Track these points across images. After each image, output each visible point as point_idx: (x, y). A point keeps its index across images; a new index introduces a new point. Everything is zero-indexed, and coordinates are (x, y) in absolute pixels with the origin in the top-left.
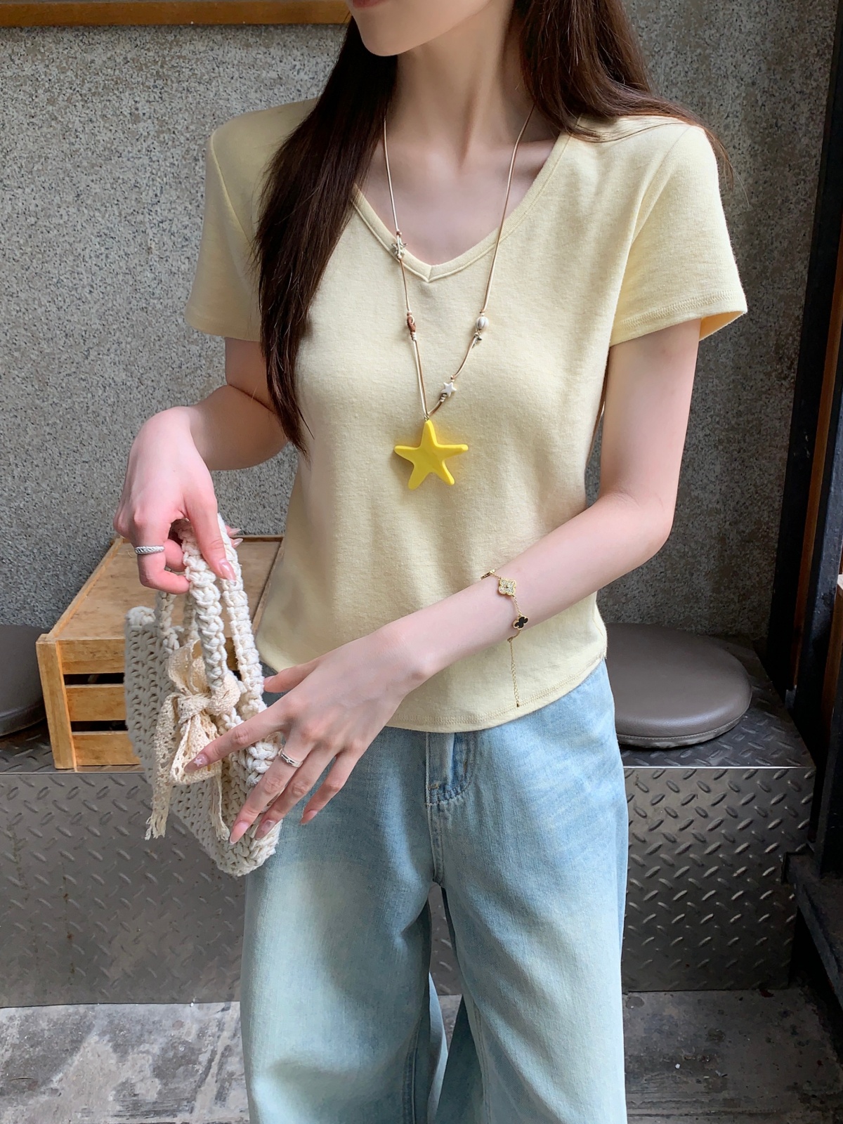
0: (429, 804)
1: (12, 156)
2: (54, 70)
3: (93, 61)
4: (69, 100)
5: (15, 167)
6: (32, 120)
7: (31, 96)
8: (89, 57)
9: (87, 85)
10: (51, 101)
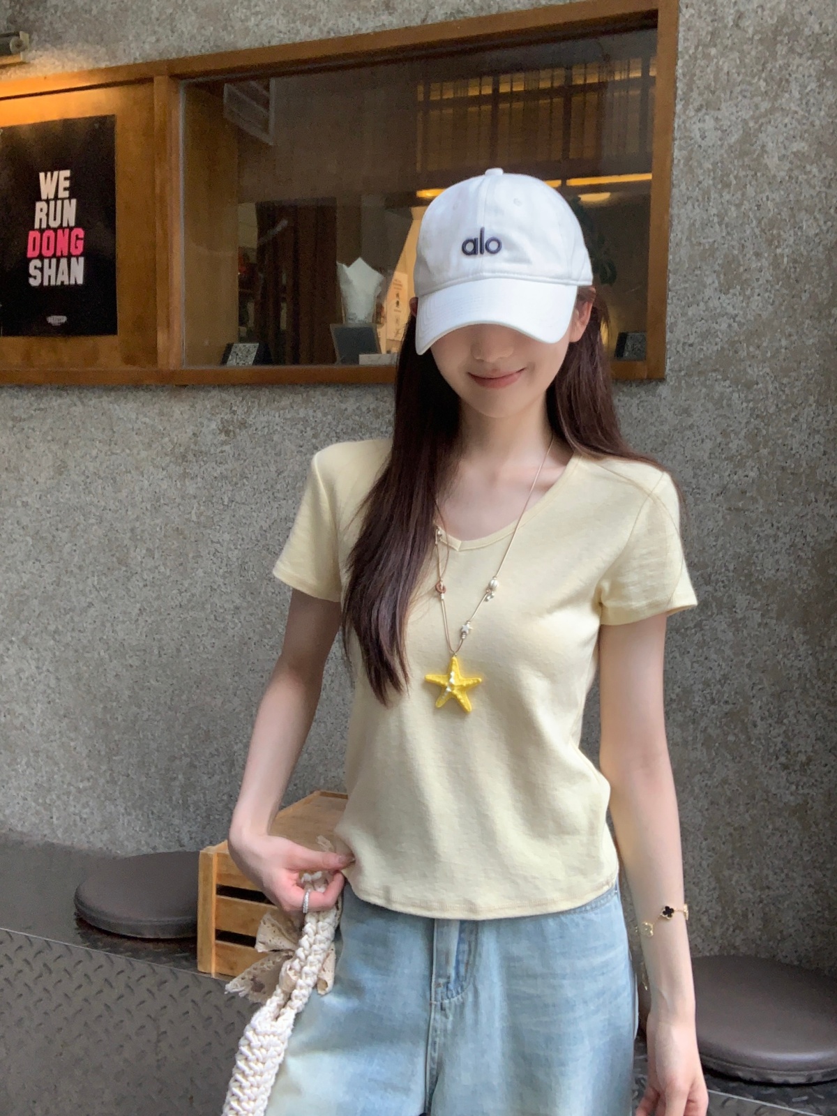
0: (434, 1002)
1: (283, 475)
2: (319, 414)
3: (346, 409)
4: (328, 435)
5: (284, 483)
6: (301, 449)
7: (302, 432)
8: (343, 406)
9: (340, 426)
10: (315, 436)
